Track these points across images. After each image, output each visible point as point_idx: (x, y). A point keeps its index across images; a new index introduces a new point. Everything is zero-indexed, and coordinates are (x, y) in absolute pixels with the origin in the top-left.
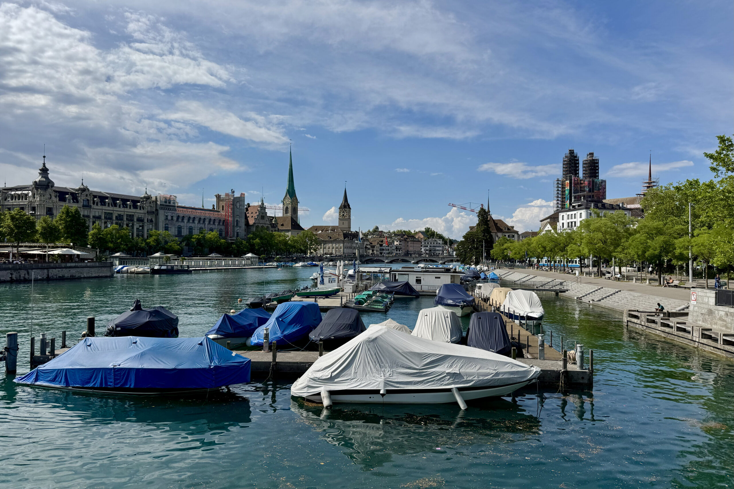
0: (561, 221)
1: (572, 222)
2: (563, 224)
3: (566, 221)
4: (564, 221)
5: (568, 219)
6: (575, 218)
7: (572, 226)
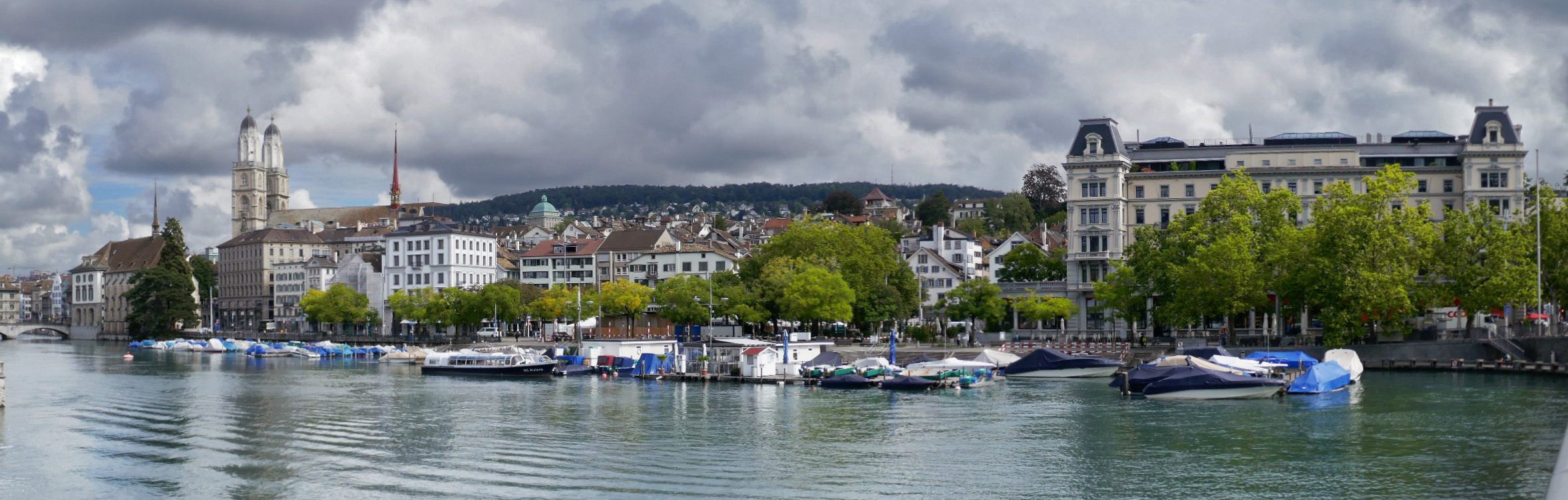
0: (391, 253)
1: (418, 256)
2: (397, 258)
3: (403, 253)
4: (400, 253)
5: (410, 248)
6: (427, 247)
7: (419, 264)
